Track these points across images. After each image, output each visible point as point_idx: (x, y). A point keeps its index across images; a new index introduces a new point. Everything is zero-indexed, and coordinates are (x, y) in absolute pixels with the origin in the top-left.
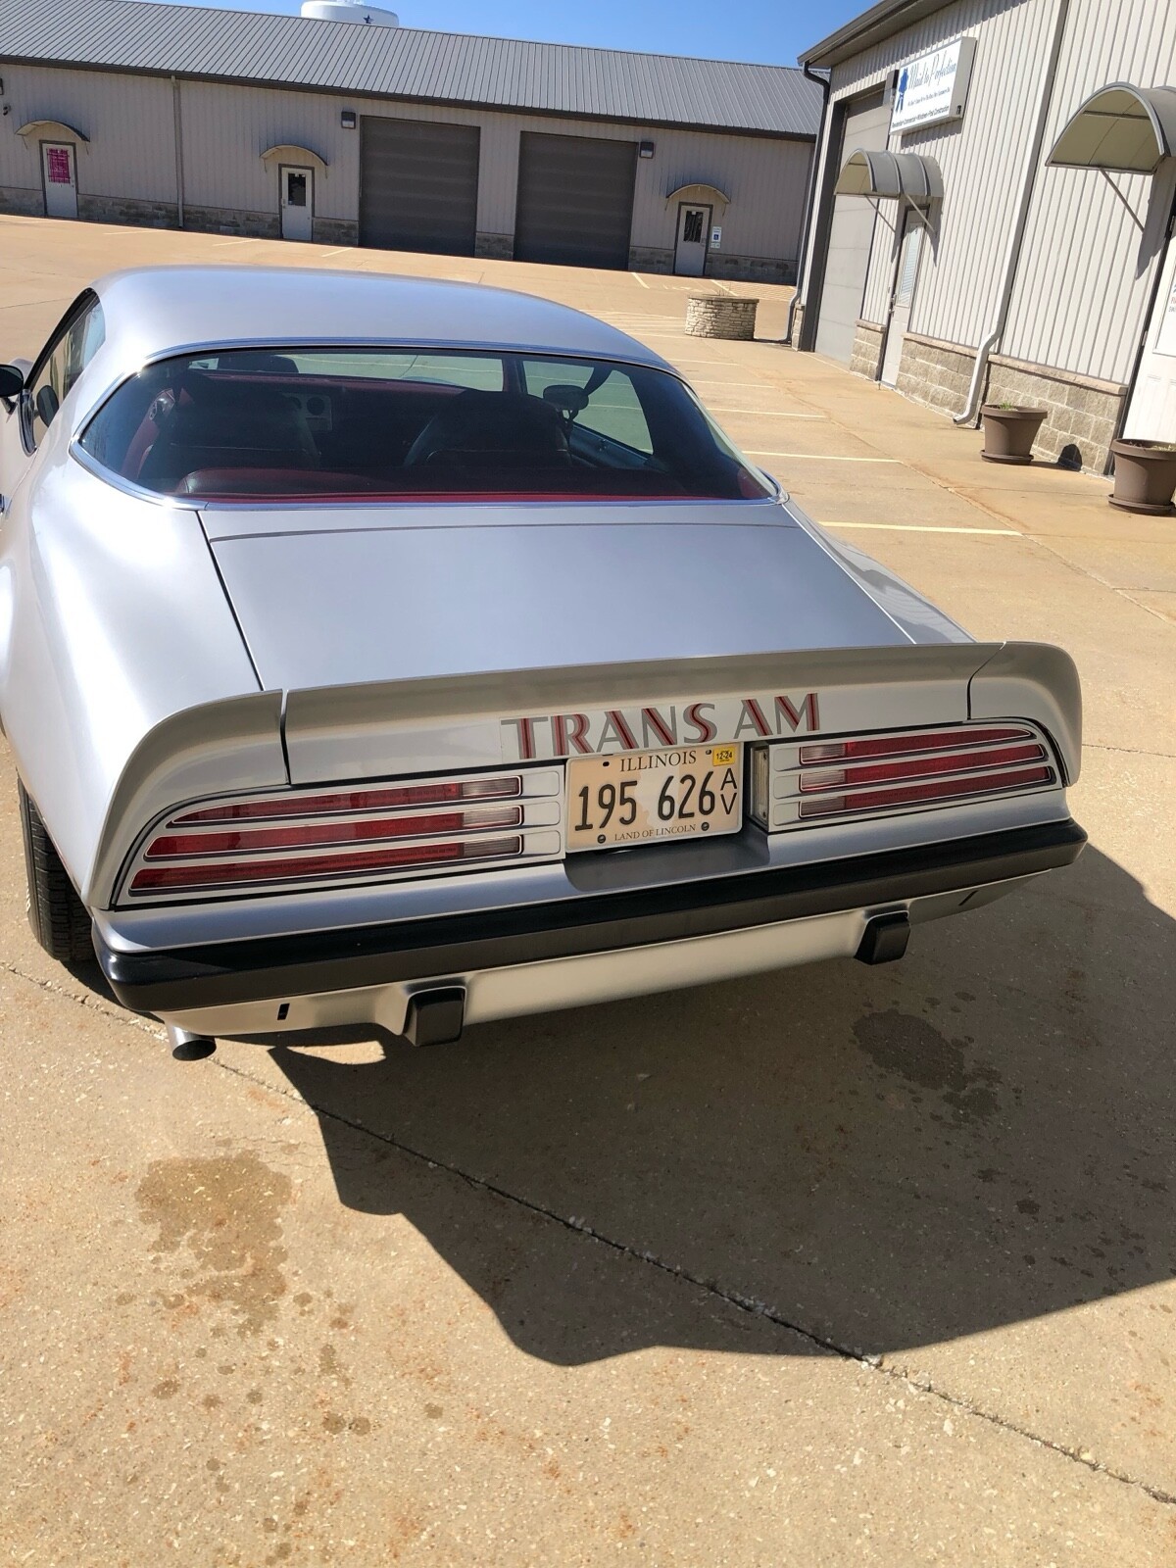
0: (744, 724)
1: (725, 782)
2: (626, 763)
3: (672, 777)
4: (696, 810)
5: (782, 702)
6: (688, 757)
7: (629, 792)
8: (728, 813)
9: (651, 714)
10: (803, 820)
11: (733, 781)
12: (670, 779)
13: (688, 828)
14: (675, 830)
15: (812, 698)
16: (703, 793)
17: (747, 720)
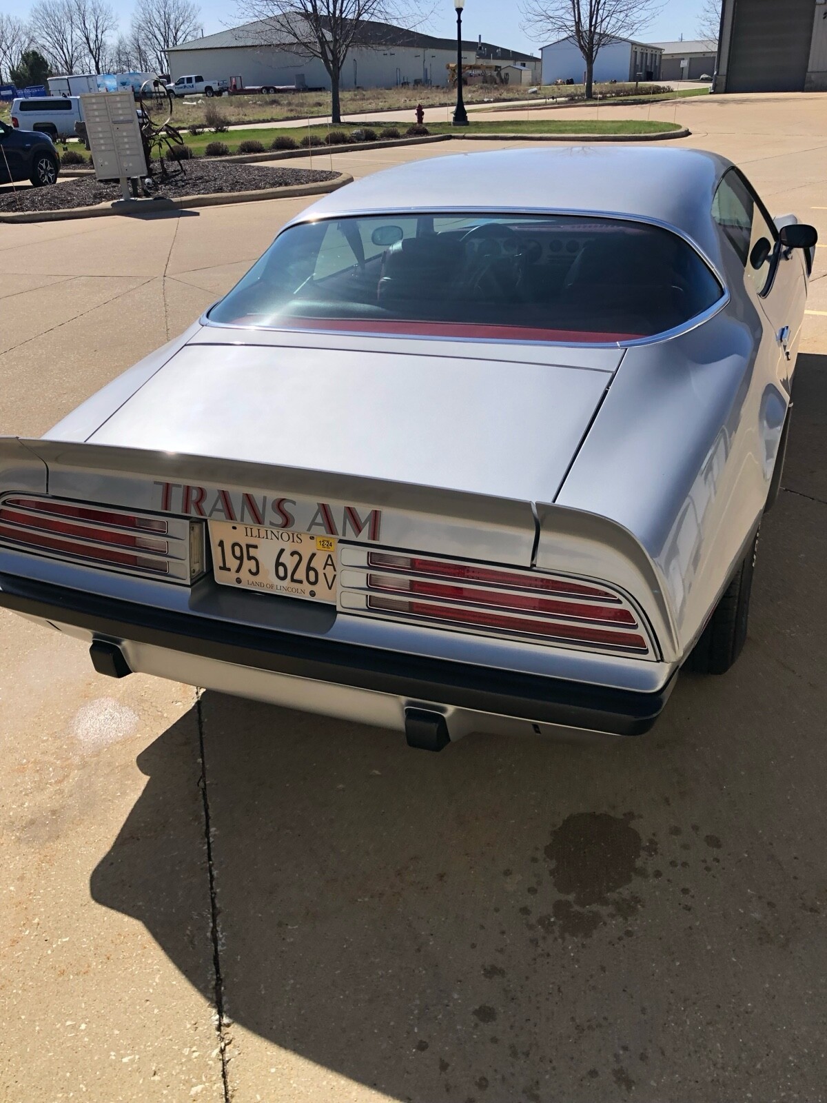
0: (316, 521)
1: (326, 564)
2: (249, 530)
3: (284, 550)
4: (304, 578)
5: (351, 512)
6: (296, 538)
7: (252, 552)
8: (330, 588)
9: (249, 498)
10: (370, 610)
11: (333, 565)
12: (282, 551)
13: (299, 591)
14: (290, 590)
15: (376, 516)
16: (309, 568)
17: (319, 519)
